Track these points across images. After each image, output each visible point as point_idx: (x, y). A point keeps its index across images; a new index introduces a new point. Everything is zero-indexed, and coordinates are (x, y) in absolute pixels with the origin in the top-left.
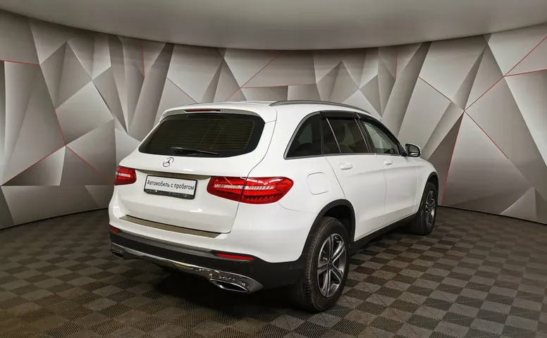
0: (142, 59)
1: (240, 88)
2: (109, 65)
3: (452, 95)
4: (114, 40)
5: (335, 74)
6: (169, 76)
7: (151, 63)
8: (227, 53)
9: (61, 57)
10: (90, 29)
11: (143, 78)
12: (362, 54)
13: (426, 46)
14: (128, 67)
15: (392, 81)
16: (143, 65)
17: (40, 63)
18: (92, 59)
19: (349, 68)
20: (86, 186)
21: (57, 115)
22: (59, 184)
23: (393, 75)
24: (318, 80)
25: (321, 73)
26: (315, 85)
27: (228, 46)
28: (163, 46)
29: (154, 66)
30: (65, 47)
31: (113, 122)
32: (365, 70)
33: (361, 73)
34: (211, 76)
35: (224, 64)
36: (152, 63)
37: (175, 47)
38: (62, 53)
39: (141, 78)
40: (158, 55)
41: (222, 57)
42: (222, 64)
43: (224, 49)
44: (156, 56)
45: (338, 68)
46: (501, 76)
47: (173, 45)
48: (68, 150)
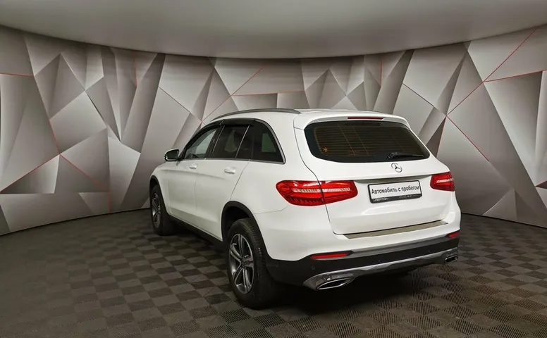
0: (135, 70)
1: (230, 96)
2: (102, 76)
3: (435, 100)
4: (107, 52)
5: (323, 80)
6: (161, 85)
7: (142, 73)
8: (217, 62)
9: (55, 68)
10: (82, 40)
11: (135, 87)
12: (348, 61)
13: (409, 54)
14: (120, 78)
15: (378, 87)
16: (135, 75)
17: (35, 75)
18: (85, 70)
19: (336, 75)
20: (80, 194)
21: (51, 124)
22: (53, 192)
23: (379, 82)
24: (306, 86)
25: (309, 81)
26: (303, 93)
27: (218, 56)
28: (155, 56)
29: (146, 76)
30: (58, 58)
31: (105, 132)
32: (351, 77)
33: (347, 80)
34: (203, 84)
35: (214, 72)
36: (144, 73)
37: (166, 57)
38: (56, 65)
39: (133, 87)
40: (150, 65)
41: (212, 66)
42: (212, 74)
43: (214, 59)
44: (148, 66)
45: (325, 75)
46: (480, 82)
47: (164, 55)
48: (62, 158)
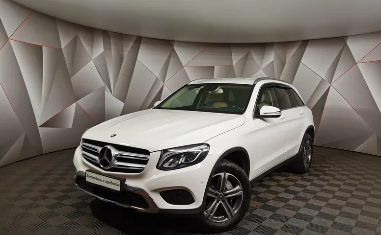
0: (123, 47)
1: (183, 67)
2: (102, 50)
3: (323, 74)
4: (106, 34)
5: (246, 58)
7: (127, 49)
8: (175, 44)
9: (74, 45)
10: (94, 27)
11: (122, 59)
12: (263, 46)
13: (305, 43)
14: (113, 52)
15: (283, 64)
16: (123, 51)
17: (62, 48)
18: (92, 46)
19: (255, 56)
21: (72, 82)
22: (71, 127)
23: (284, 61)
24: (234, 62)
25: (236, 59)
26: (231, 67)
27: (176, 39)
28: (135, 38)
29: (129, 52)
30: (76, 38)
31: (104, 87)
32: (265, 57)
33: (262, 59)
34: (165, 59)
35: (173, 51)
36: (129, 49)
37: (143, 40)
40: (132, 44)
41: (172, 46)
42: (172, 51)
43: (173, 41)
45: (247, 55)
46: (354, 63)
47: (142, 37)
48: (77, 105)
